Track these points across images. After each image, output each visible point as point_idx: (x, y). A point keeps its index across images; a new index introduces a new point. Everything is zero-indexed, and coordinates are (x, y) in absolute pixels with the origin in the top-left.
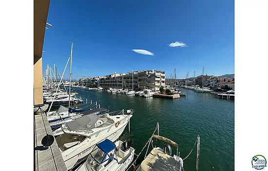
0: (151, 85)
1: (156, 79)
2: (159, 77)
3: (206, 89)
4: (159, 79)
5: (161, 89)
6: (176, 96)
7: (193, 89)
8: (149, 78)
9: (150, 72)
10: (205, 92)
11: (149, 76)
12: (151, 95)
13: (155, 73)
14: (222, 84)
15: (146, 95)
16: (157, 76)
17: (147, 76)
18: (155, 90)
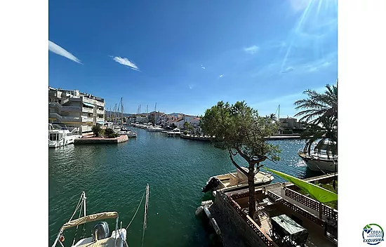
0: (71, 120)
1: (84, 110)
2: (92, 108)
5: (96, 130)
6: (122, 138)
7: (145, 128)
8: (64, 105)
9: (68, 95)
11: (65, 101)
12: (69, 142)
13: (81, 97)
14: (170, 122)
15: (55, 143)
16: (86, 104)
17: (60, 101)
18: (81, 130)
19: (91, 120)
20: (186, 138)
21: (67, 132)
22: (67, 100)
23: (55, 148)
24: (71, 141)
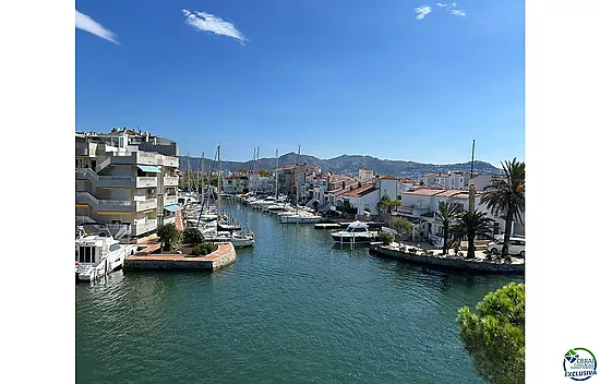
0: (115, 208)
1: (141, 183)
2: (154, 174)
3: (305, 213)
4: (153, 182)
5: (165, 233)
6: (223, 256)
7: (272, 213)
8: (102, 173)
9: (108, 149)
10: (304, 222)
11: (103, 165)
12: (114, 266)
13: (134, 154)
14: (338, 196)
15: (89, 271)
16: (144, 169)
17: (94, 164)
18: (134, 231)
19: (153, 204)
20: (385, 256)
21: (110, 241)
22: (107, 162)
23: (89, 281)
24: (118, 264)
